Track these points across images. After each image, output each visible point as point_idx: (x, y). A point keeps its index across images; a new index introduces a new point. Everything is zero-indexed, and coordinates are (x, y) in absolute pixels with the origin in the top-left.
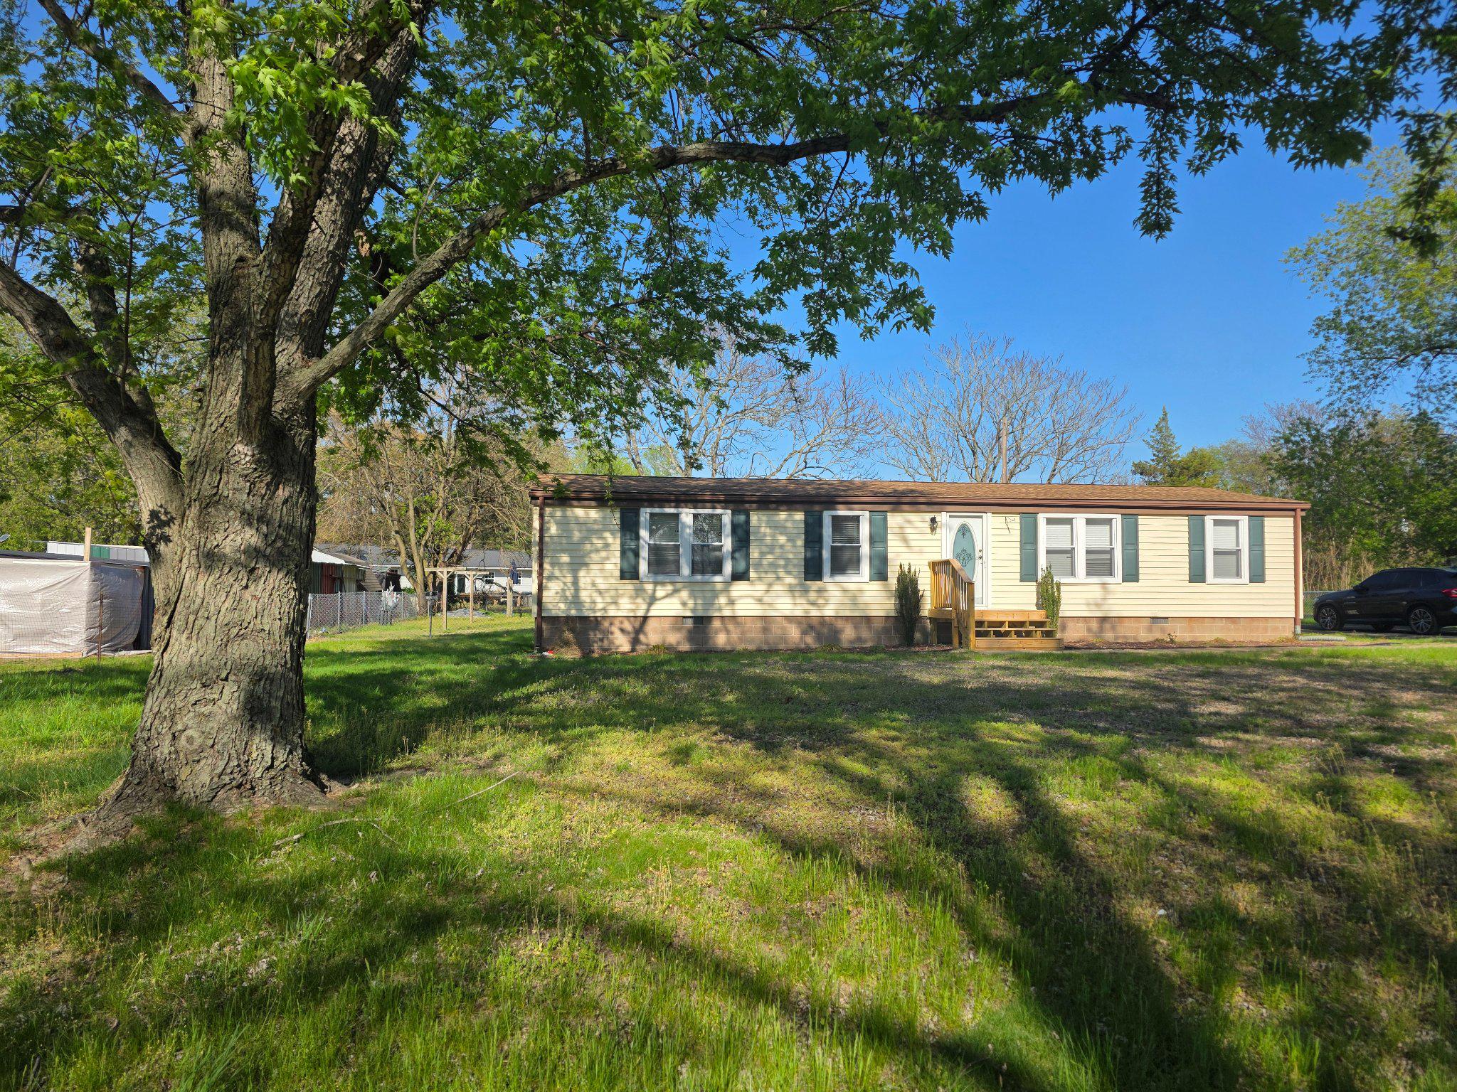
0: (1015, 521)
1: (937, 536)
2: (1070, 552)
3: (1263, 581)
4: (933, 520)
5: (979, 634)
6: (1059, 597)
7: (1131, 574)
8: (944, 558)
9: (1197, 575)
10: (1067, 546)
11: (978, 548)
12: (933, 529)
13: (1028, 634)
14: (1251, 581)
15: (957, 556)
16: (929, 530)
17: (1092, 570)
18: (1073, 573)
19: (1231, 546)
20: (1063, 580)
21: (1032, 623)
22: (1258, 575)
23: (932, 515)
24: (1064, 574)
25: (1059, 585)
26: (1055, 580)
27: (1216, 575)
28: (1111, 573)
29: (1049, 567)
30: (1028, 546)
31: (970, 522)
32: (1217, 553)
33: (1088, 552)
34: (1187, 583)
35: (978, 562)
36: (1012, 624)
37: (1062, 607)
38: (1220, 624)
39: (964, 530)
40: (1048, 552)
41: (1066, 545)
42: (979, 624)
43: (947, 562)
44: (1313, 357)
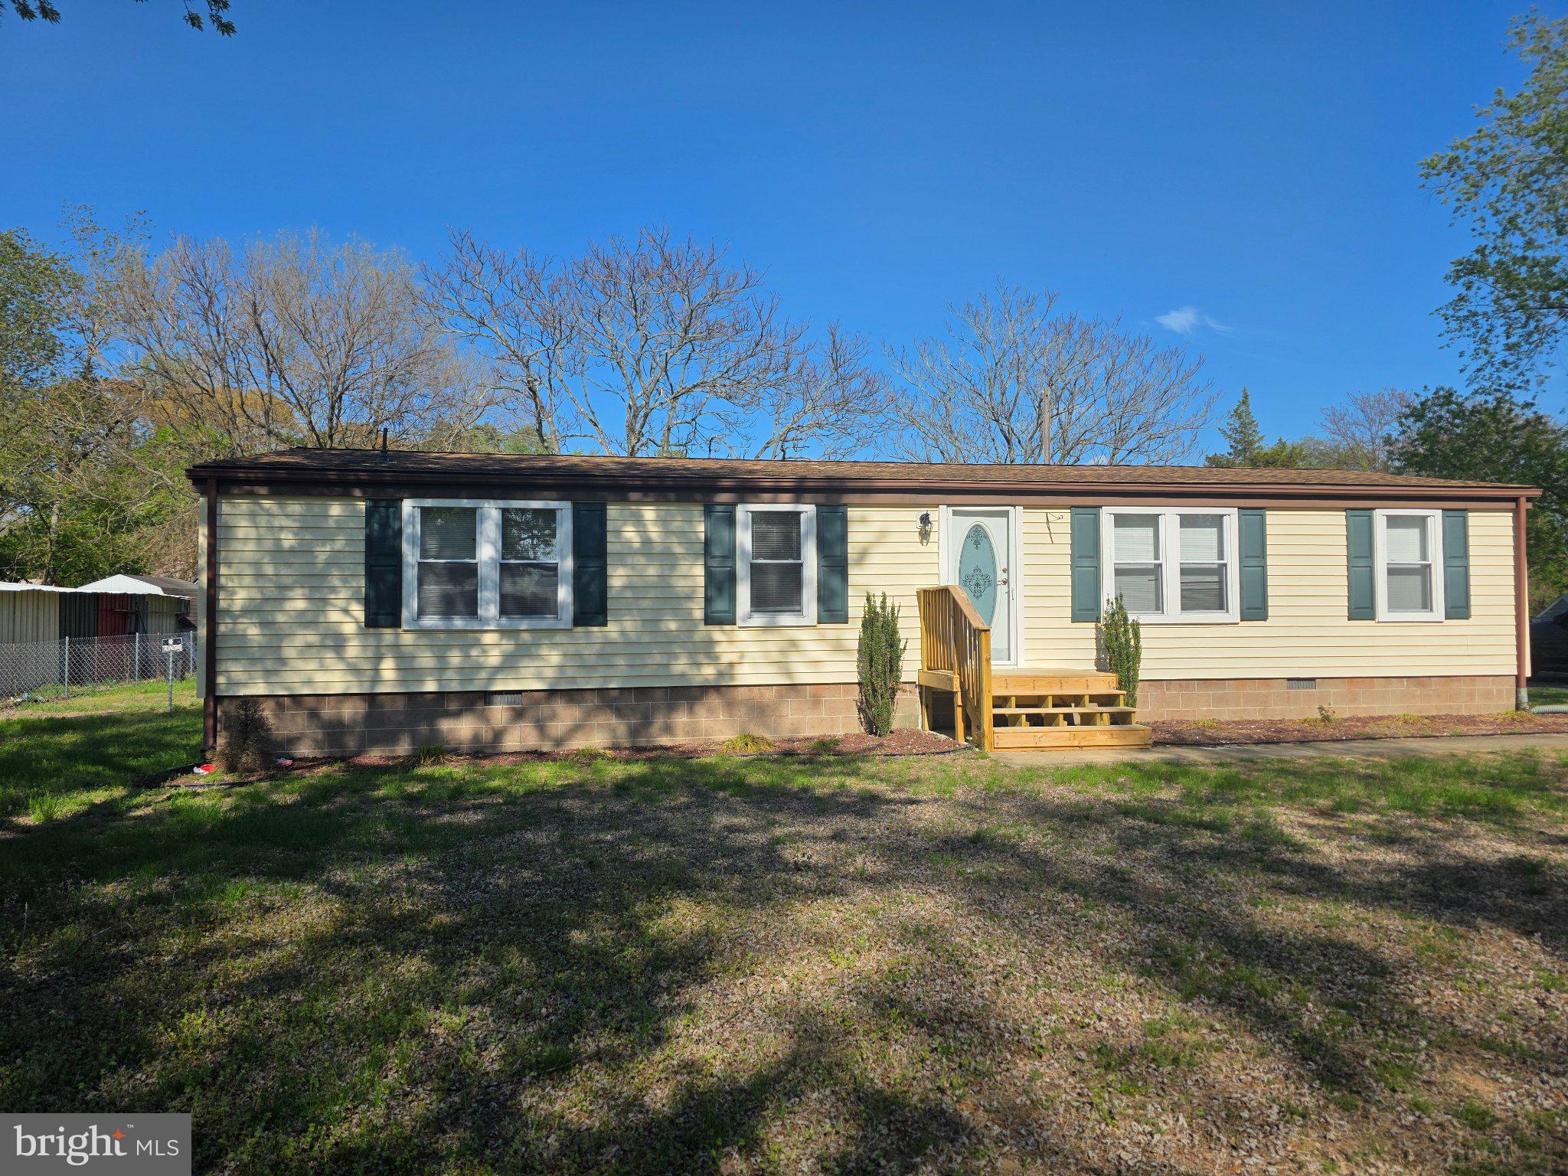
0: (1062, 520)
1: (932, 547)
2: (1155, 572)
3: (1467, 616)
4: (925, 519)
5: (1000, 721)
6: (1137, 647)
7: (1255, 609)
8: (943, 584)
9: (1362, 607)
10: (1149, 560)
11: (1001, 564)
12: (924, 535)
13: (1088, 719)
14: (1449, 616)
15: (965, 581)
16: (917, 538)
17: (1191, 600)
18: (1159, 606)
19: (1413, 559)
20: (1143, 619)
21: (1094, 699)
22: (1459, 608)
23: (923, 511)
24: (1142, 608)
25: (1136, 626)
26: (1131, 618)
27: (1393, 606)
28: (1221, 605)
29: (1119, 598)
30: (1086, 562)
31: (988, 523)
32: (1392, 572)
33: (1184, 572)
34: (1345, 621)
35: (1002, 590)
36: (1061, 701)
37: (1143, 664)
38: (1397, 688)
39: (977, 536)
40: (1119, 572)
41: (1147, 560)
42: (1001, 701)
43: (945, 592)
44: (1451, 312)
